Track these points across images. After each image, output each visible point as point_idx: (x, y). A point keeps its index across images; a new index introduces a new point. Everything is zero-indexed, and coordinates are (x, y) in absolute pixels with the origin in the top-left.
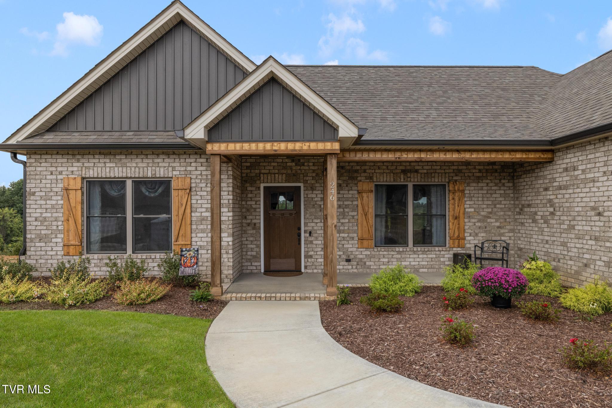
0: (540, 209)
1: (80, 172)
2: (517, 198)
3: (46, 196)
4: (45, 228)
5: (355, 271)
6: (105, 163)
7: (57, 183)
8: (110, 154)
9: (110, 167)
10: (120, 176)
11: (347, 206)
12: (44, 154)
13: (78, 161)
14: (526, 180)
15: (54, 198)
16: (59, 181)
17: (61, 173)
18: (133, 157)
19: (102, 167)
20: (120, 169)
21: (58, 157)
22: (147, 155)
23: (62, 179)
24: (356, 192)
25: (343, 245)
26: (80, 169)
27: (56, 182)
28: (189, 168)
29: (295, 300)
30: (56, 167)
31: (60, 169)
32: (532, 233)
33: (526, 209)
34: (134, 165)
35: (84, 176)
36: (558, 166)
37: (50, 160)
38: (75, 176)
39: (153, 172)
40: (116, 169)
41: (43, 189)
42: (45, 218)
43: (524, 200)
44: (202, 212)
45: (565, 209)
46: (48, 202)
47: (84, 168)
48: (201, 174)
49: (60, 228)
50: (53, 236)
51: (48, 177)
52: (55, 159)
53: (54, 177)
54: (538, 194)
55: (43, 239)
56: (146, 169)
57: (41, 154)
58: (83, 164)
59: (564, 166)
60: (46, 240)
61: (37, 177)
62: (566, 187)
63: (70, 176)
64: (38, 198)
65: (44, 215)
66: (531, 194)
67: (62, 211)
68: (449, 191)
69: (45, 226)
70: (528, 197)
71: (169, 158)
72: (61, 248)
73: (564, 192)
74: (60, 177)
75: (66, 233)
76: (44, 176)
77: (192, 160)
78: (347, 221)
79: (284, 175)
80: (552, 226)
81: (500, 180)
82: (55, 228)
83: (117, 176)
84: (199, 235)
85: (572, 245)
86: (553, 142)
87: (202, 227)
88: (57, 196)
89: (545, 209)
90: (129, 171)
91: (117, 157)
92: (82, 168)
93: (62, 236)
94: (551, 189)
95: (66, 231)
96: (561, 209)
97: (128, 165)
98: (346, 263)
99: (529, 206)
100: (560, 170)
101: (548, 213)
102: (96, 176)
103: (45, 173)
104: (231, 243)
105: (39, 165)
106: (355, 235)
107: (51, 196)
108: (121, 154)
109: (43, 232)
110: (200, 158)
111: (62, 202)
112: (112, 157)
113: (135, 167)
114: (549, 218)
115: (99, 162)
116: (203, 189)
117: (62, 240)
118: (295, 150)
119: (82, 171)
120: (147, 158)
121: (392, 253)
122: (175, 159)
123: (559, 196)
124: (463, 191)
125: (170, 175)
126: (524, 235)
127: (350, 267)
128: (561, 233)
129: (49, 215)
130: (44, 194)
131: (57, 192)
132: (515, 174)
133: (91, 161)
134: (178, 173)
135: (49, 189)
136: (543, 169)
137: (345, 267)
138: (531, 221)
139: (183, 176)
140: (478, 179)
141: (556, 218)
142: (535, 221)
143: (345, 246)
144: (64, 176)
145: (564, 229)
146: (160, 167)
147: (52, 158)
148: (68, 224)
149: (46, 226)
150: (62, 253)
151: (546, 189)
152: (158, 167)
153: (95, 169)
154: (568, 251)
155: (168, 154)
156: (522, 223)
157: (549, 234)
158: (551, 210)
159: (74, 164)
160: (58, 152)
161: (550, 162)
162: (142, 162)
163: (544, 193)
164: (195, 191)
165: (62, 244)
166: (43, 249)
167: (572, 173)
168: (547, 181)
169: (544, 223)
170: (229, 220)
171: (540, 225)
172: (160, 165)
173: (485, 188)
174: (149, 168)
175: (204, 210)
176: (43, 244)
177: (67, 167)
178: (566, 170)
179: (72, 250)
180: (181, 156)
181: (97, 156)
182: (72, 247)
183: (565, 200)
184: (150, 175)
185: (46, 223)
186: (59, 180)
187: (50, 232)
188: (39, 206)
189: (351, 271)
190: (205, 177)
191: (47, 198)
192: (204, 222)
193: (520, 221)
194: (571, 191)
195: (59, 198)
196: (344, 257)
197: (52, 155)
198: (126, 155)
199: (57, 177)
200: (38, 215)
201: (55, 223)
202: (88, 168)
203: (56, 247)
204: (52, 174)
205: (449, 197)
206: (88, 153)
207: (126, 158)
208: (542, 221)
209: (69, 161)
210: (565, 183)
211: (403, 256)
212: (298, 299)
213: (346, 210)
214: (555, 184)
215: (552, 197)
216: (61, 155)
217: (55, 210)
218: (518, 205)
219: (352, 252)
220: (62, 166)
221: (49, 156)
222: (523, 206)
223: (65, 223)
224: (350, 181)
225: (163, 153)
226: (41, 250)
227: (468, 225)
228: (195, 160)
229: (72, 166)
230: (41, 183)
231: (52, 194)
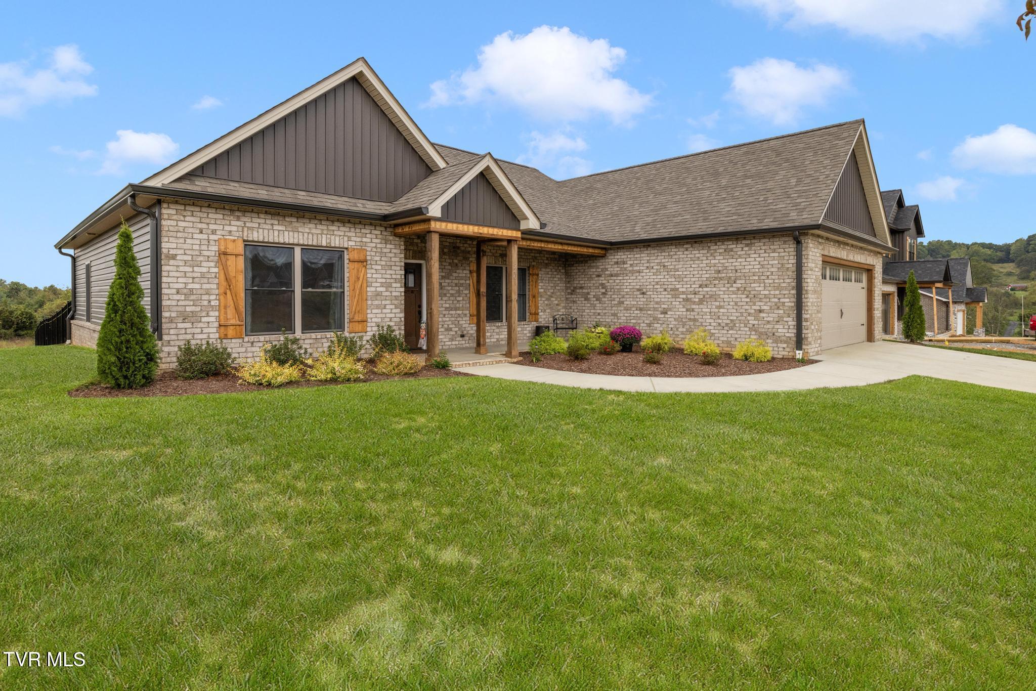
0: (592, 290)
1: (241, 233)
2: (569, 282)
3: (192, 260)
4: (191, 303)
5: (468, 345)
6: (272, 225)
7: (208, 245)
8: (279, 214)
9: (279, 231)
10: (291, 242)
11: (462, 285)
12: (189, 205)
13: (238, 219)
14: (578, 268)
15: (204, 264)
16: (212, 243)
17: (214, 232)
18: (305, 221)
19: (268, 230)
20: (291, 233)
21: (210, 211)
22: (321, 220)
23: (215, 241)
24: (468, 272)
25: (459, 321)
26: (240, 229)
27: (207, 243)
28: (364, 240)
29: (493, 364)
30: (208, 224)
31: (212, 227)
32: (584, 308)
33: (578, 291)
34: (307, 230)
35: (246, 238)
36: (610, 260)
37: (198, 213)
38: (233, 238)
39: (328, 241)
40: (286, 233)
41: (187, 252)
42: (191, 290)
43: (576, 283)
44: (376, 287)
45: (616, 291)
46: (196, 269)
47: (246, 229)
48: (376, 247)
49: (213, 303)
50: (204, 314)
51: (195, 236)
52: (206, 214)
53: (205, 237)
54: (590, 279)
55: (189, 318)
56: (320, 236)
57: (185, 205)
58: (245, 224)
59: (616, 260)
60: (193, 320)
61: (179, 235)
62: (617, 275)
63: (227, 237)
64: (181, 263)
65: (190, 286)
66: (583, 279)
67: (216, 281)
68: (529, 274)
69: (191, 300)
70: (580, 281)
71: (344, 226)
72: (215, 329)
73: (615, 278)
74: (212, 237)
75: (223, 311)
76: (190, 235)
77: (368, 231)
78: (461, 298)
79: (411, 251)
80: (603, 302)
81: (558, 267)
82: (206, 303)
83: (287, 242)
84: (374, 311)
85: (622, 315)
86: (612, 244)
87: (376, 302)
88: (208, 261)
89: (598, 290)
90: (301, 237)
91: (287, 219)
92: (243, 229)
93: (217, 314)
94: (603, 276)
95: (222, 308)
96: (613, 290)
97: (300, 229)
98: (461, 339)
99: (581, 288)
100: (611, 263)
101: (600, 293)
102: (261, 239)
103: (191, 230)
104: (403, 319)
105: (182, 218)
106: (468, 312)
107: (201, 261)
108: (291, 216)
109: (188, 309)
110: (375, 229)
111: (216, 270)
112: (281, 219)
113: (308, 233)
114: (601, 296)
115: (265, 223)
116: (378, 262)
117: (216, 319)
118: (494, 235)
119: (243, 231)
120: (321, 224)
121: (494, 328)
122: (350, 228)
123: (610, 281)
124: (538, 275)
125: (346, 246)
126: (576, 311)
127: (464, 342)
128: (612, 307)
129: (197, 286)
130: (189, 258)
131: (208, 257)
132: (567, 263)
133: (254, 220)
134: (353, 243)
135: (197, 252)
136: (596, 261)
137: (460, 342)
138: (583, 299)
139: (359, 247)
140: (547, 266)
141: (607, 296)
142: (587, 299)
143: (460, 322)
144: (220, 237)
145: (615, 304)
146: (336, 235)
147: (201, 211)
148: (226, 298)
149: (193, 300)
150: (217, 335)
151: (599, 276)
152: (333, 235)
153: (260, 230)
154: (618, 319)
155: (344, 223)
156: (574, 301)
157: (601, 308)
158: (604, 291)
159: (232, 222)
160: (209, 205)
161: (602, 257)
162: (316, 228)
163: (596, 279)
164: (371, 264)
165: (216, 324)
166: (188, 331)
167: (622, 266)
168: (600, 270)
169: (597, 300)
170: (401, 296)
171: (592, 302)
172: (336, 233)
173: (550, 273)
174: (323, 235)
175: (379, 285)
176: (189, 325)
177: (223, 225)
178: (617, 263)
179: (231, 332)
180: (356, 226)
181: (262, 216)
182: (231, 327)
183: (616, 284)
184: (324, 244)
185: (193, 297)
186: (211, 241)
187: (198, 309)
188: (183, 274)
189: (464, 346)
190: (379, 250)
191: (194, 264)
192: (378, 298)
193: (572, 299)
194: (621, 278)
195: (212, 264)
196: (459, 333)
197: (201, 207)
198: (297, 217)
199: (208, 237)
200: (181, 286)
201: (205, 297)
202: (251, 229)
203: (208, 329)
204: (201, 232)
205: (529, 280)
206: (251, 210)
207: (297, 222)
208: (595, 299)
209: (226, 217)
210: (616, 272)
211: (501, 330)
212: (494, 363)
213: (461, 288)
214: (607, 273)
215: (604, 282)
216: (215, 209)
217: (206, 281)
218: (570, 287)
219: (465, 328)
220: (216, 224)
221: (198, 209)
222: (575, 288)
223: (222, 298)
224: (464, 261)
225: (338, 221)
226: (186, 333)
227: (541, 302)
228: (370, 231)
229: (230, 225)
230: (185, 243)
231: (201, 258)
